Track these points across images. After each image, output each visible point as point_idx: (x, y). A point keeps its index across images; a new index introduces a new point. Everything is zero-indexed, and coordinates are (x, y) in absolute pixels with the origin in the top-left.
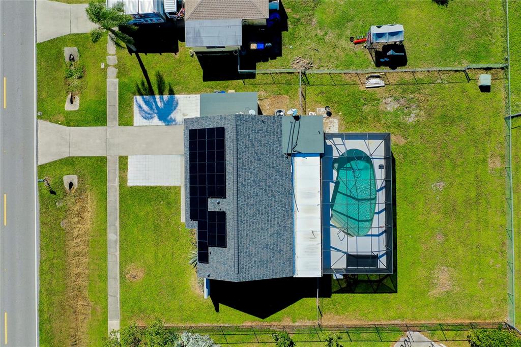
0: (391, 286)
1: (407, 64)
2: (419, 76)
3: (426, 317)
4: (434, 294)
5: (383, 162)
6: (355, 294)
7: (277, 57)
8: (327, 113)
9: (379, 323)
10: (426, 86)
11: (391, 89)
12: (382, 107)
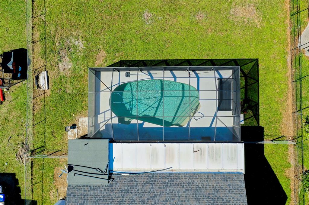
0: (251, 65)
1: (26, 48)
2: (37, 36)
3: (284, 30)
4: (259, 21)
5: (123, 73)
6: (260, 102)
7: (16, 178)
8: (73, 129)
9: (291, 77)
10: (47, 30)
11: (50, 65)
12: (68, 73)
